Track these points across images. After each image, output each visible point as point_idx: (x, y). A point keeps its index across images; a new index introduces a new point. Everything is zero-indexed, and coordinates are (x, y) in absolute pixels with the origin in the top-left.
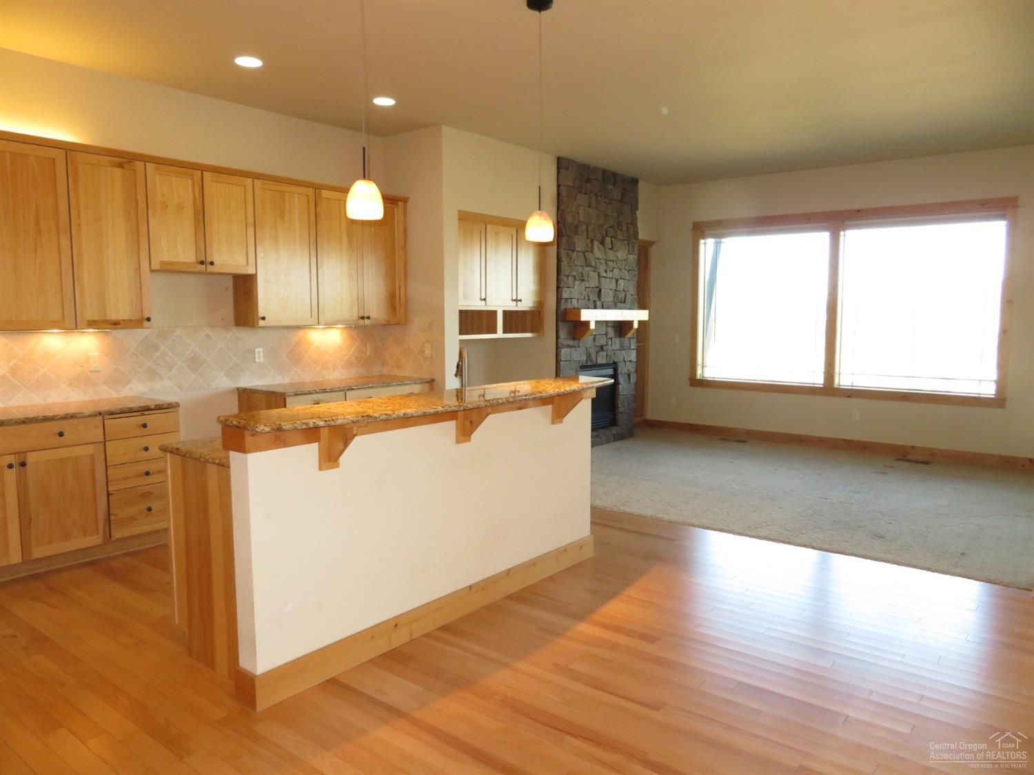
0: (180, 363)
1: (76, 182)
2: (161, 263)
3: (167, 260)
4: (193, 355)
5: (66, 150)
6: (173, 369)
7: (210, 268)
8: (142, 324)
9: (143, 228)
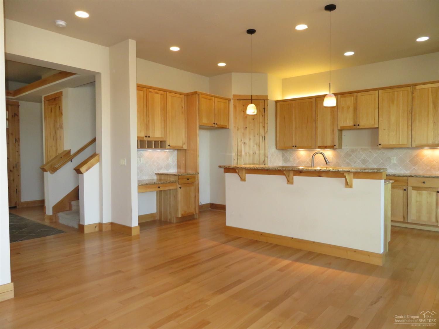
0: (358, 161)
1: (317, 107)
2: (341, 127)
3: (343, 126)
4: (364, 159)
5: (315, 98)
6: (356, 163)
7: (358, 127)
8: (334, 147)
9: (336, 117)
